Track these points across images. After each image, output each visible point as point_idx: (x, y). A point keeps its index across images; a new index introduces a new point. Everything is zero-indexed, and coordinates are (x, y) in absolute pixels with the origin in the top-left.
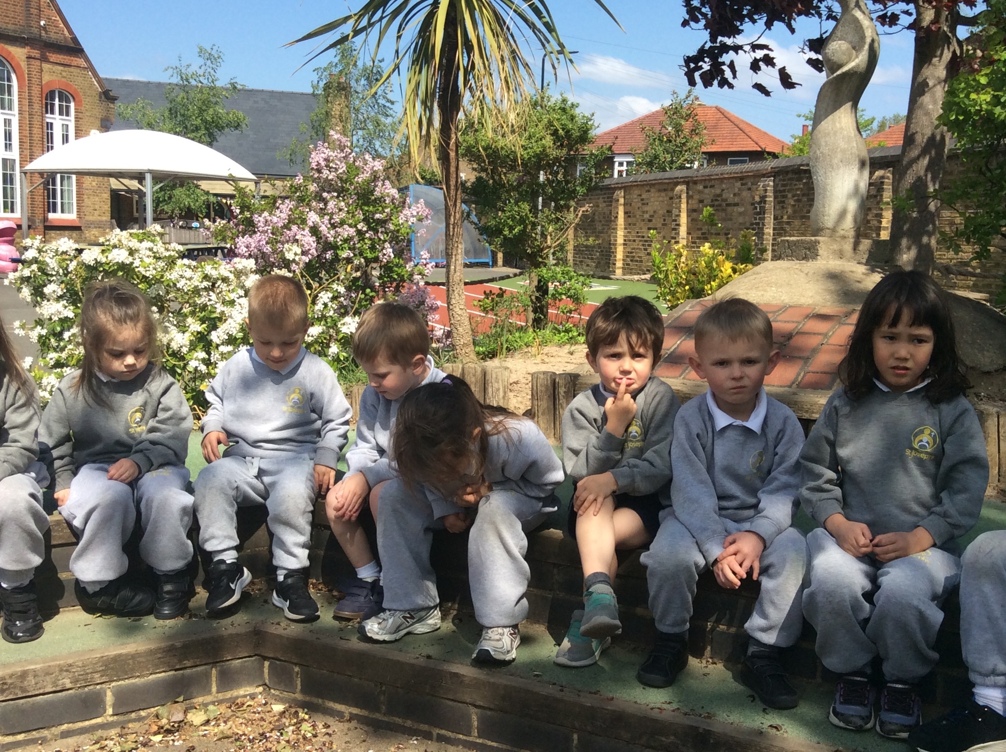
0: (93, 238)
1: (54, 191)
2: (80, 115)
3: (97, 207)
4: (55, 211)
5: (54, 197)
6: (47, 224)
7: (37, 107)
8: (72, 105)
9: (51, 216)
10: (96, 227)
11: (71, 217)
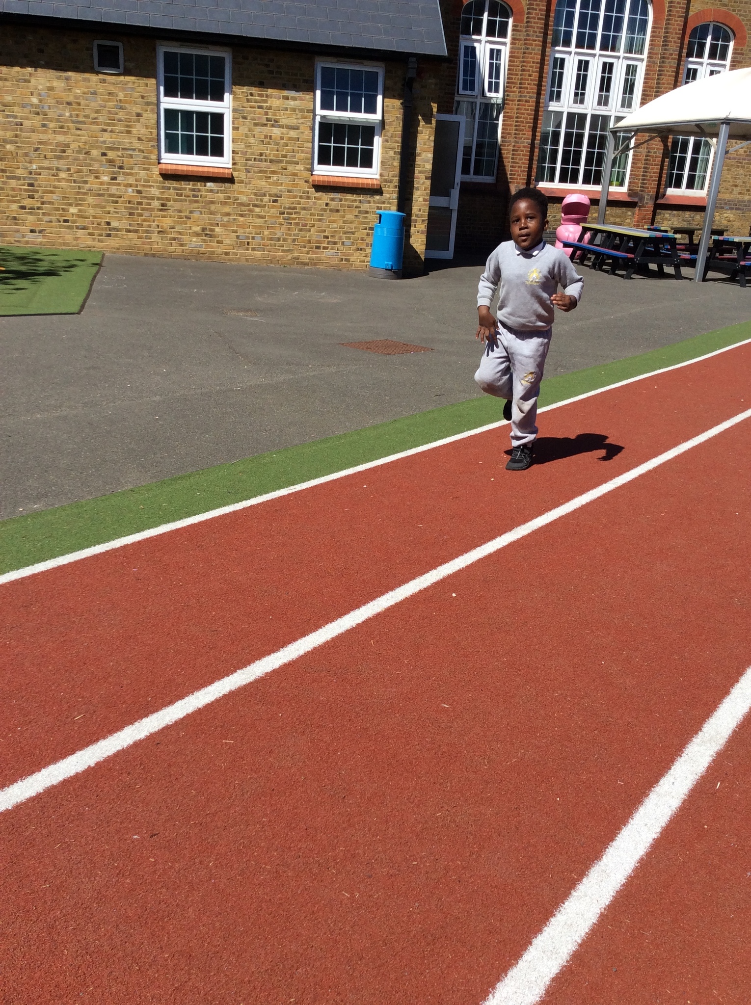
0: (725, 222)
1: (683, 160)
2: (739, 58)
3: (739, 182)
4: (678, 185)
5: (681, 167)
6: (660, 201)
7: (673, 47)
8: (732, 44)
9: (671, 191)
10: (731, 209)
11: (698, 194)
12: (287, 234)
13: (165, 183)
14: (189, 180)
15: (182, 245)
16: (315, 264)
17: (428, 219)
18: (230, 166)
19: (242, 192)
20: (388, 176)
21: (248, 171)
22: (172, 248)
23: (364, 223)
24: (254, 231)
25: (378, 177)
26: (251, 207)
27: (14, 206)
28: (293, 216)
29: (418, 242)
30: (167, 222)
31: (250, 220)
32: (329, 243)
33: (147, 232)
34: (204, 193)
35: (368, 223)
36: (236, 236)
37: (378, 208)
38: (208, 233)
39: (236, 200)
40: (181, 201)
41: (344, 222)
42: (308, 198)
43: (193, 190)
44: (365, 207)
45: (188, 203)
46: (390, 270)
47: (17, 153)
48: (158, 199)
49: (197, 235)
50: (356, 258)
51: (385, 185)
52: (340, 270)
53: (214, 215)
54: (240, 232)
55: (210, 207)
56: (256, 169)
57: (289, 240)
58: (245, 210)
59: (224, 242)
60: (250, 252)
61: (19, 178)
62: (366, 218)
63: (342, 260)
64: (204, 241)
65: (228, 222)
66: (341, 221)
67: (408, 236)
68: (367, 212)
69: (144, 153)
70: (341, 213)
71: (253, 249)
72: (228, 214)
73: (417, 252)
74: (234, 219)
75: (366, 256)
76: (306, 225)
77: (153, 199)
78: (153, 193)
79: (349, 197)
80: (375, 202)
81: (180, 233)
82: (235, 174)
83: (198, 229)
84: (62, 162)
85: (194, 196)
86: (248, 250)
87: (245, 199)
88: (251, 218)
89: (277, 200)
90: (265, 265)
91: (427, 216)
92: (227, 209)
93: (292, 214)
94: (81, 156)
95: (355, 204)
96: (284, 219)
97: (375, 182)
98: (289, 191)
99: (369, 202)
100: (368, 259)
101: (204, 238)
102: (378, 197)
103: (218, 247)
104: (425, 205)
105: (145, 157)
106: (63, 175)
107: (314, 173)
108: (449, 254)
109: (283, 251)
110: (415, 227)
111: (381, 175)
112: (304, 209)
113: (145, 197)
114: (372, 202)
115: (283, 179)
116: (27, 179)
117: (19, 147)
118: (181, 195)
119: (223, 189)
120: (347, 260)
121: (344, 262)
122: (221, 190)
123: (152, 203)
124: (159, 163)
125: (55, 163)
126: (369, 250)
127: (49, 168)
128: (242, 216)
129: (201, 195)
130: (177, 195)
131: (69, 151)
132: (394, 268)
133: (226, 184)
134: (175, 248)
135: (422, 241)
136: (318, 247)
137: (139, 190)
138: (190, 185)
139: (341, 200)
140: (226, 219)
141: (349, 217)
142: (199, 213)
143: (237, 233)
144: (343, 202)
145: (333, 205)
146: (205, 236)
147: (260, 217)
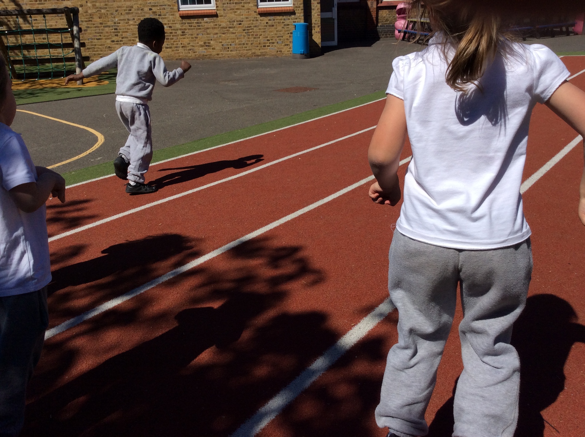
12: (248, 41)
13: (183, 21)
14: (195, 18)
15: (194, 52)
16: (264, 55)
17: (321, 25)
18: (215, 8)
19: (223, 21)
20: (298, 5)
21: (224, 10)
22: (190, 55)
23: (288, 30)
24: (230, 41)
25: (292, 5)
26: (228, 29)
27: (109, 41)
28: (250, 31)
29: (317, 38)
30: (186, 41)
31: (228, 35)
32: (270, 43)
33: (176, 47)
34: (203, 24)
35: (290, 30)
36: (222, 44)
37: (294, 22)
38: (207, 44)
39: (220, 26)
40: (192, 29)
41: (277, 31)
42: (257, 20)
43: (198, 23)
44: (287, 22)
45: (195, 30)
46: (303, 54)
47: (107, 14)
48: (180, 29)
49: (202, 46)
50: (286, 50)
51: (296, 9)
52: (277, 57)
53: (210, 35)
54: (224, 42)
55: (207, 31)
56: (229, 9)
57: (249, 44)
58: (225, 30)
59: (216, 49)
60: (230, 52)
61: (109, 27)
62: (288, 28)
63: (278, 51)
64: (206, 49)
65: (217, 37)
66: (275, 31)
67: (311, 35)
68: (288, 25)
69: (170, 6)
70: (275, 27)
71: (231, 51)
72: (217, 34)
73: (317, 43)
74: (220, 36)
75: (290, 48)
76: (257, 35)
77: (177, 30)
78: (177, 27)
79: (278, 17)
80: (292, 19)
81: (193, 46)
82: (218, 12)
83: (202, 43)
84: (130, 15)
85: (198, 26)
86: (228, 51)
87: (224, 24)
88: (228, 34)
89: (241, 23)
90: (238, 58)
91: (320, 23)
92: (216, 31)
93: (249, 30)
94: (139, 12)
95: (282, 21)
96: (245, 33)
97: (291, 8)
98: (247, 18)
99: (289, 19)
100: (291, 49)
101: (205, 47)
102: (293, 16)
103: (213, 52)
104: (318, 17)
105: (171, 9)
106: (131, 22)
107: (259, 7)
108: (335, 43)
109: (247, 50)
110: (314, 30)
111: (294, 4)
112: (255, 26)
113: (173, 29)
114: (290, 19)
115: (243, 12)
116: (113, 26)
117: (108, 10)
118: (192, 26)
119: (213, 20)
120: (280, 51)
121: (279, 53)
122: (211, 21)
123: (177, 32)
124: (179, 11)
125: (127, 17)
126: (291, 45)
127: (124, 20)
128: (224, 34)
129: (202, 25)
130: (190, 26)
131: (133, 10)
132: (305, 53)
133: (214, 18)
134: (191, 54)
135: (319, 37)
136: (265, 46)
137: (170, 26)
138: (195, 20)
139: (274, 20)
140: (215, 36)
141: (279, 28)
142: (202, 34)
143: (222, 43)
144: (275, 21)
145: (270, 23)
146: (206, 46)
147: (233, 33)
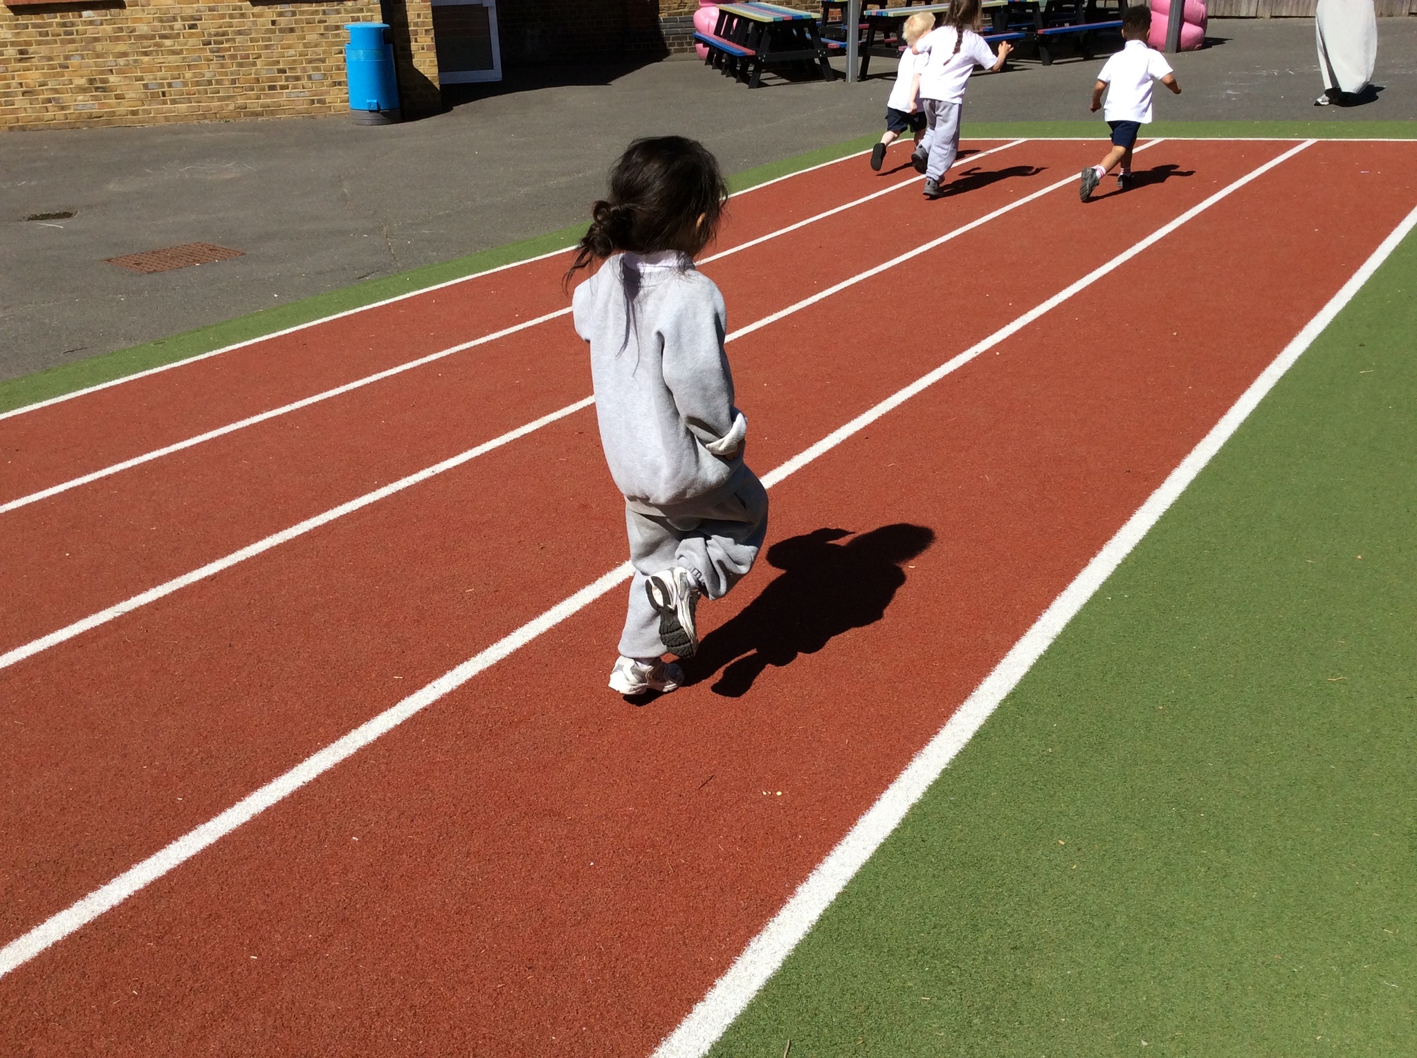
12: (221, 74)
13: (18, 20)
14: (52, 10)
15: (63, 108)
16: (273, 113)
17: (434, 28)
19: (139, 19)
22: (49, 115)
23: (336, 44)
24: (169, 74)
26: (158, 40)
29: (425, 62)
30: (33, 77)
31: (160, 59)
32: (287, 79)
33: (6, 95)
34: (80, 27)
36: (143, 84)
37: (355, 20)
38: (99, 85)
39: (132, 32)
40: (47, 43)
41: (305, 46)
42: (243, 16)
43: (64, 25)
44: (333, 19)
45: (59, 45)
46: (377, 111)
48: (13, 44)
49: (83, 90)
50: (335, 98)
52: (313, 117)
53: (103, 57)
54: (148, 79)
55: (94, 48)
57: (226, 82)
59: (127, 96)
60: (169, 106)
62: (337, 36)
63: (313, 102)
64: (96, 98)
65: (127, 65)
66: (301, 44)
67: (408, 55)
68: (337, 28)
70: (298, 33)
71: (174, 102)
72: (124, 54)
73: (426, 78)
74: (135, 61)
76: (247, 57)
77: (5, 45)
78: (3, 36)
79: (306, 7)
80: (347, 11)
81: (56, 91)
83: (82, 82)
85: (67, 33)
86: (165, 103)
87: (146, 28)
88: (160, 56)
89: (196, 25)
90: (195, 122)
91: (431, 23)
92: (121, 47)
93: (223, 44)
95: (317, 18)
96: (212, 51)
98: (211, 9)
99: (338, 12)
101: (94, 94)
102: (350, 4)
103: (119, 105)
104: (426, 7)
108: (496, 74)
109: (220, 99)
110: (416, 41)
112: (240, 33)
114: (343, 11)
118: (47, 35)
119: (109, 17)
120: (321, 101)
121: (316, 105)
122: (106, 20)
123: (5, 52)
128: (146, 54)
129: (77, 31)
130: (41, 34)
132: (382, 108)
133: (112, 10)
134: (52, 113)
135: (431, 61)
136: (272, 88)
138: (56, 18)
139: (294, 14)
140: (122, 61)
141: (312, 37)
142: (78, 57)
143: (144, 80)
144: (298, 17)
145: (283, 22)
146: (96, 91)
147: (174, 52)
